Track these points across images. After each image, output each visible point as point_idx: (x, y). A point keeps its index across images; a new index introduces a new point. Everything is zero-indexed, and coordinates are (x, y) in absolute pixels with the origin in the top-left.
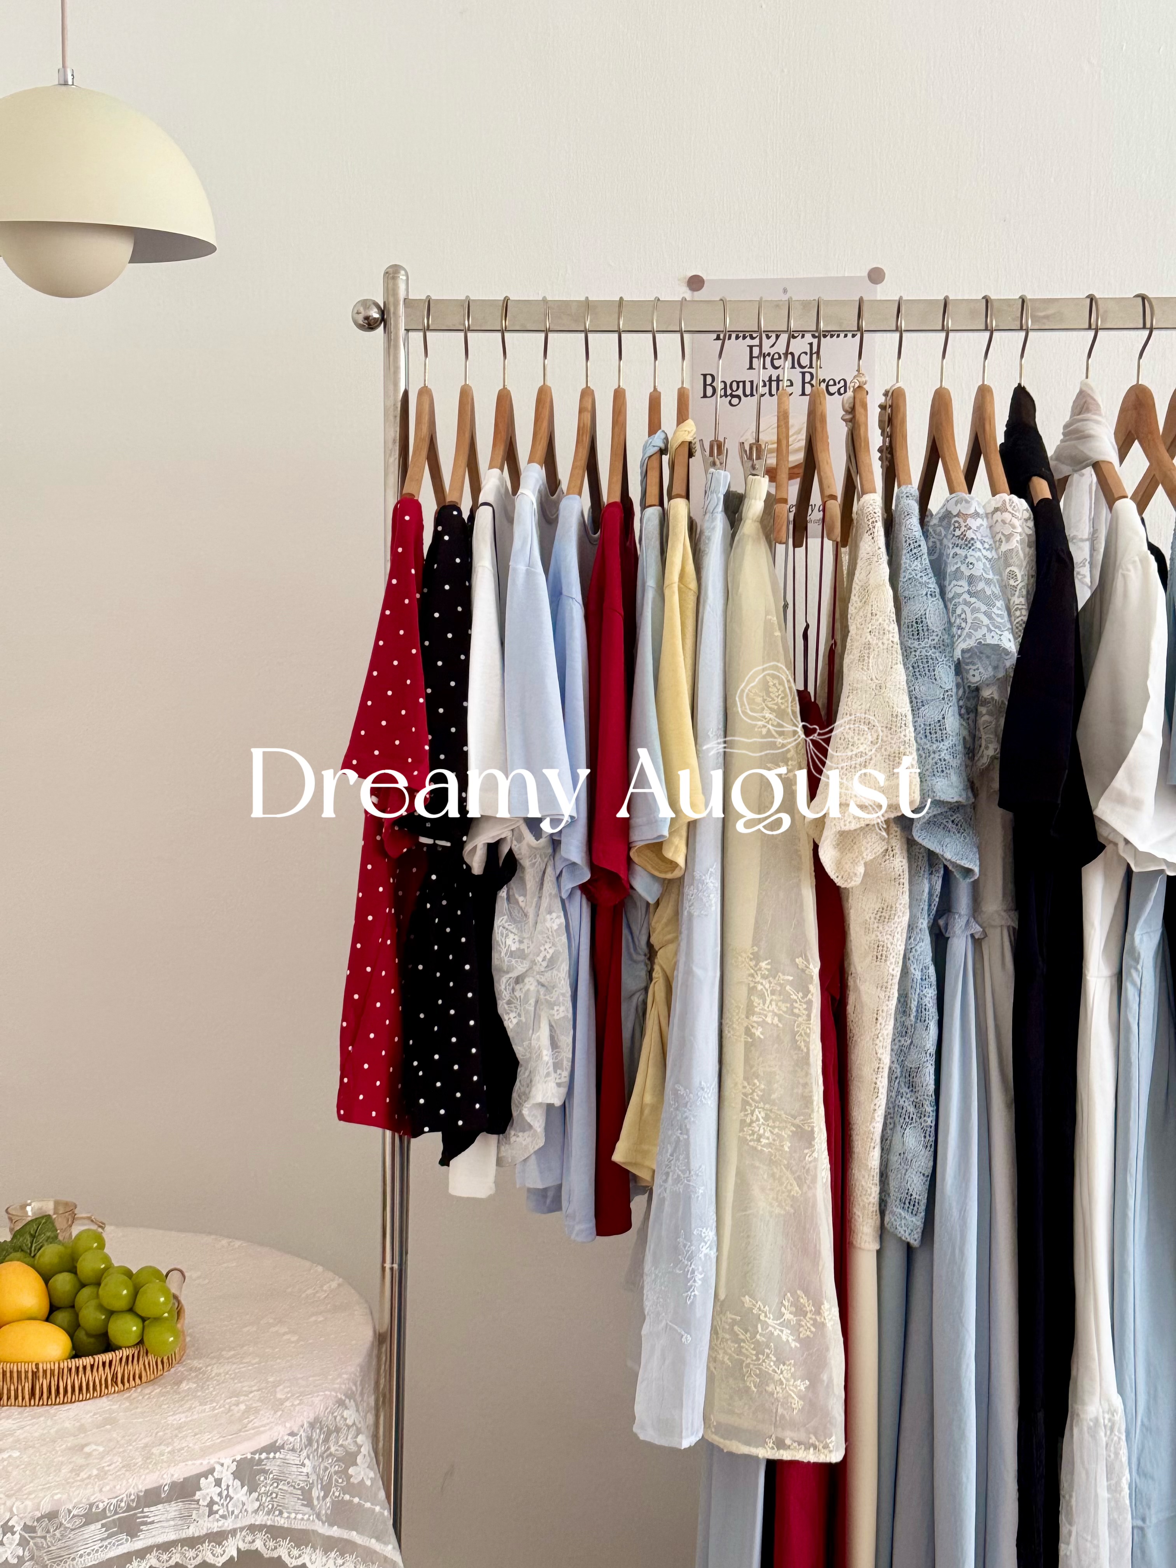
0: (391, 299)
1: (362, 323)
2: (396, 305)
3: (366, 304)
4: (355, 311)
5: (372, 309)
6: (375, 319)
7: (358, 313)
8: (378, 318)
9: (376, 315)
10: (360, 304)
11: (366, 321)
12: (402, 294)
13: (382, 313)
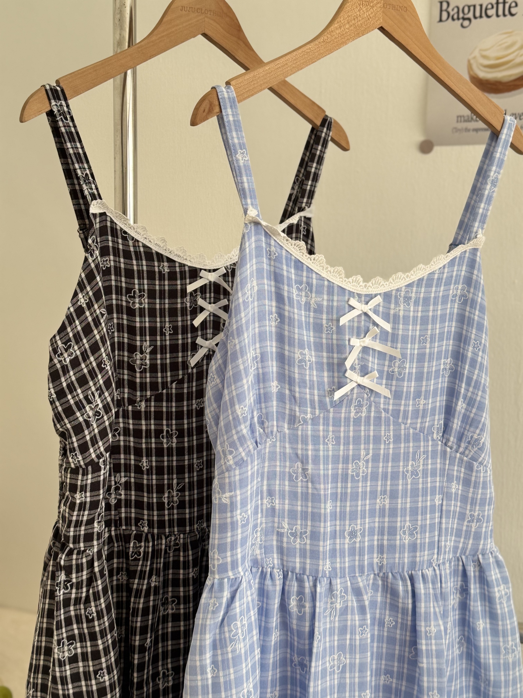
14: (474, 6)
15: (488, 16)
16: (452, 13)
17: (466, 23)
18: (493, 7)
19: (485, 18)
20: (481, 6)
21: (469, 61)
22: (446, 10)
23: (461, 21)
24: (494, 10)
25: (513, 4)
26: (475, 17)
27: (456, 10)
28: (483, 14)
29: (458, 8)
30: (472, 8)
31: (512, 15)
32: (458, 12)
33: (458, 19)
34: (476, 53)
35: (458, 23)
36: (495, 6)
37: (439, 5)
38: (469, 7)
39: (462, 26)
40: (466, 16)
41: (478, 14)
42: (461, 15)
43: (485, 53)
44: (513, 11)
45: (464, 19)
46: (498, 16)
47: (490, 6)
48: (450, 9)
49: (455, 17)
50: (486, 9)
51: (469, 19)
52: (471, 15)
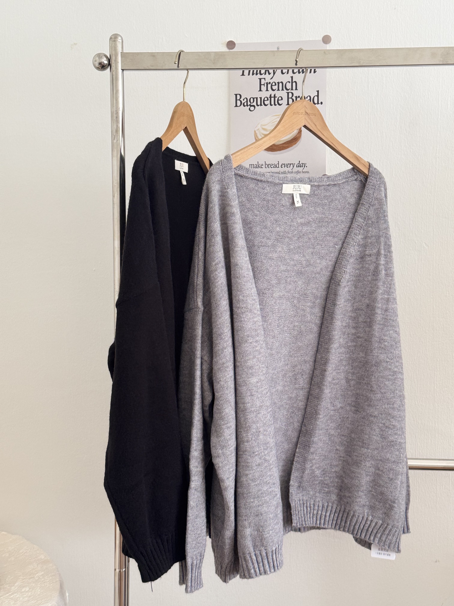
0: (113, 53)
1: (98, 67)
2: (116, 55)
3: (99, 55)
4: (94, 60)
5: (103, 58)
8: (107, 64)
10: (96, 56)
11: (100, 65)
12: (119, 50)
13: (109, 60)
14: (257, 98)
16: (243, 102)
17: (252, 108)
18: (268, 100)
19: (263, 106)
20: (261, 98)
21: (255, 132)
22: (239, 100)
24: (268, 102)
25: (280, 98)
26: (258, 105)
27: (245, 100)
28: (262, 104)
29: (247, 99)
30: (255, 99)
31: (279, 104)
32: (247, 102)
33: (247, 106)
34: (259, 126)
37: (235, 96)
39: (250, 110)
40: (251, 104)
41: (259, 103)
42: (249, 103)
43: (264, 127)
44: (280, 102)
45: (251, 106)
46: (271, 105)
47: (266, 99)
48: (242, 99)
49: (245, 104)
52: (255, 104)
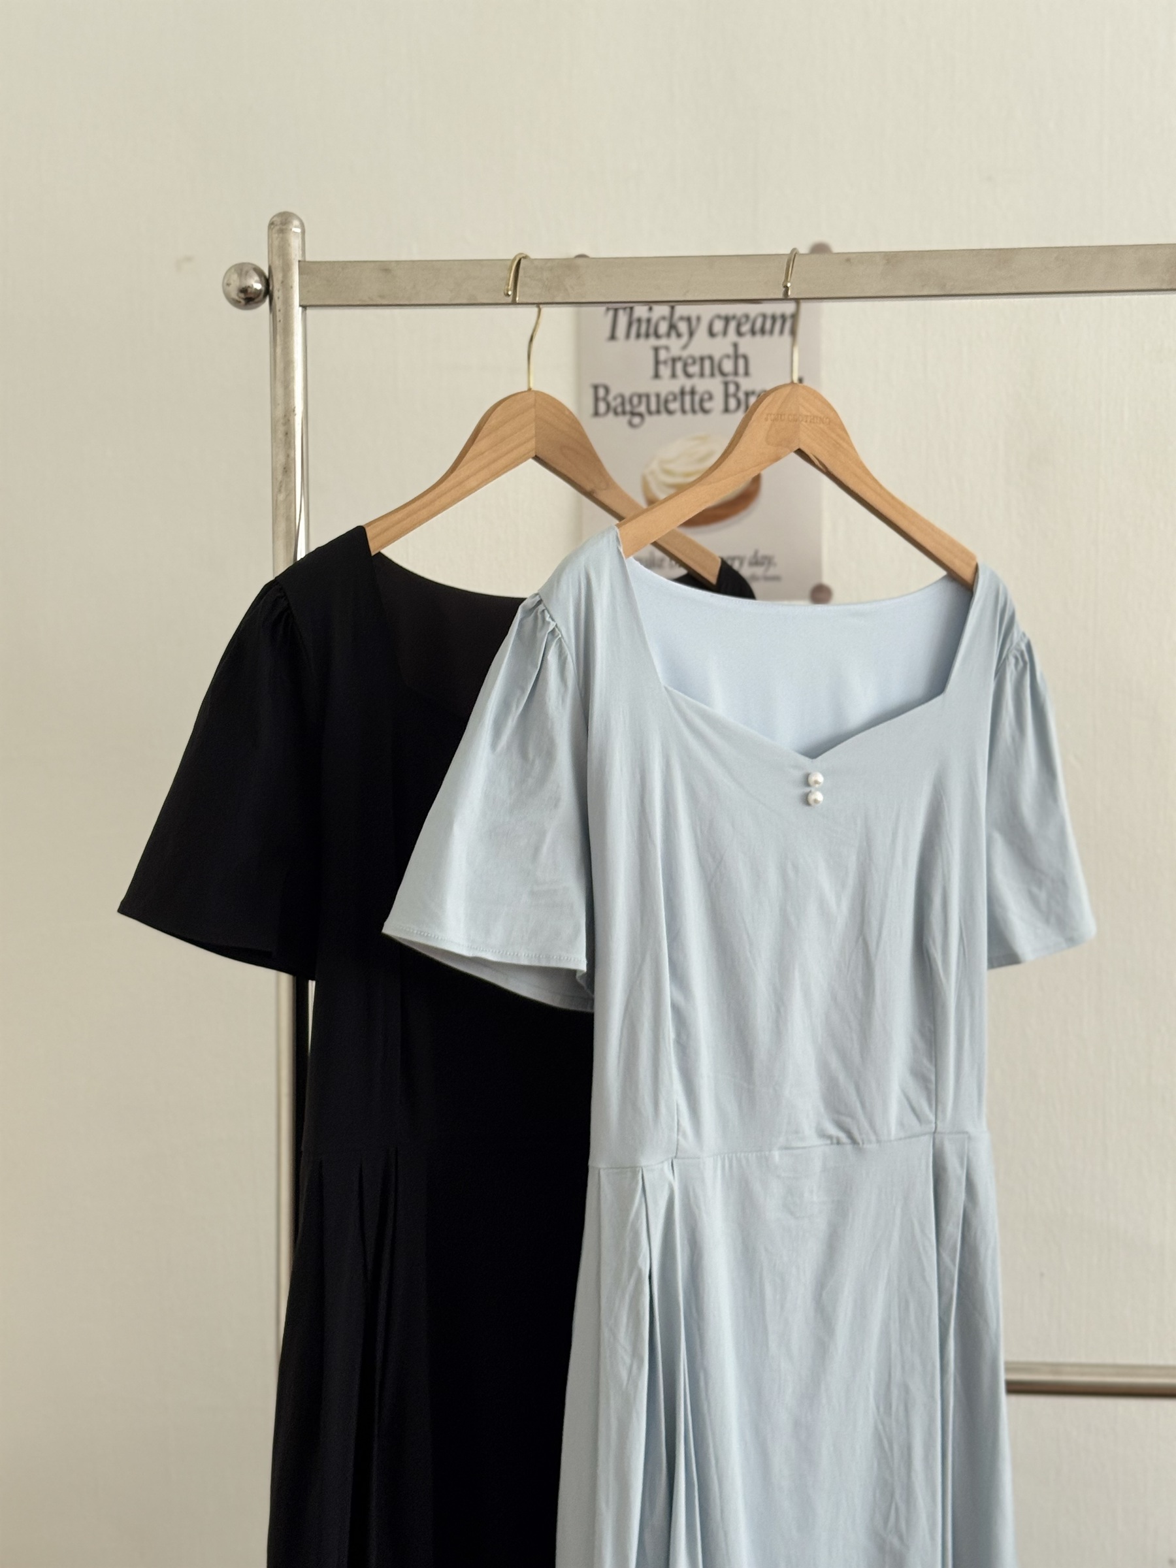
0: (277, 263)
1: (237, 298)
2: (286, 269)
3: (241, 269)
4: (225, 281)
5: (251, 277)
6: (258, 293)
7: (228, 285)
8: (261, 290)
9: (258, 286)
10: (233, 270)
11: (242, 295)
12: (295, 255)
13: (267, 282)
14: (648, 396)
15: (670, 412)
16: (613, 404)
17: (636, 420)
18: (675, 399)
19: (664, 416)
20: (658, 395)
21: (644, 477)
22: (603, 399)
23: (627, 417)
24: (679, 403)
25: (706, 397)
26: (650, 412)
27: (619, 400)
28: (662, 408)
29: (622, 397)
30: (644, 400)
31: (705, 411)
32: (623, 404)
33: (624, 413)
34: (655, 466)
35: (624, 420)
36: (679, 398)
37: (591, 392)
38: (640, 396)
39: (631, 424)
40: (636, 410)
41: (653, 407)
42: (628, 408)
43: (667, 466)
44: (707, 405)
45: (633, 414)
47: (671, 397)
48: (610, 398)
49: (620, 409)
50: (666, 402)
51: (641, 415)
52: (643, 409)
